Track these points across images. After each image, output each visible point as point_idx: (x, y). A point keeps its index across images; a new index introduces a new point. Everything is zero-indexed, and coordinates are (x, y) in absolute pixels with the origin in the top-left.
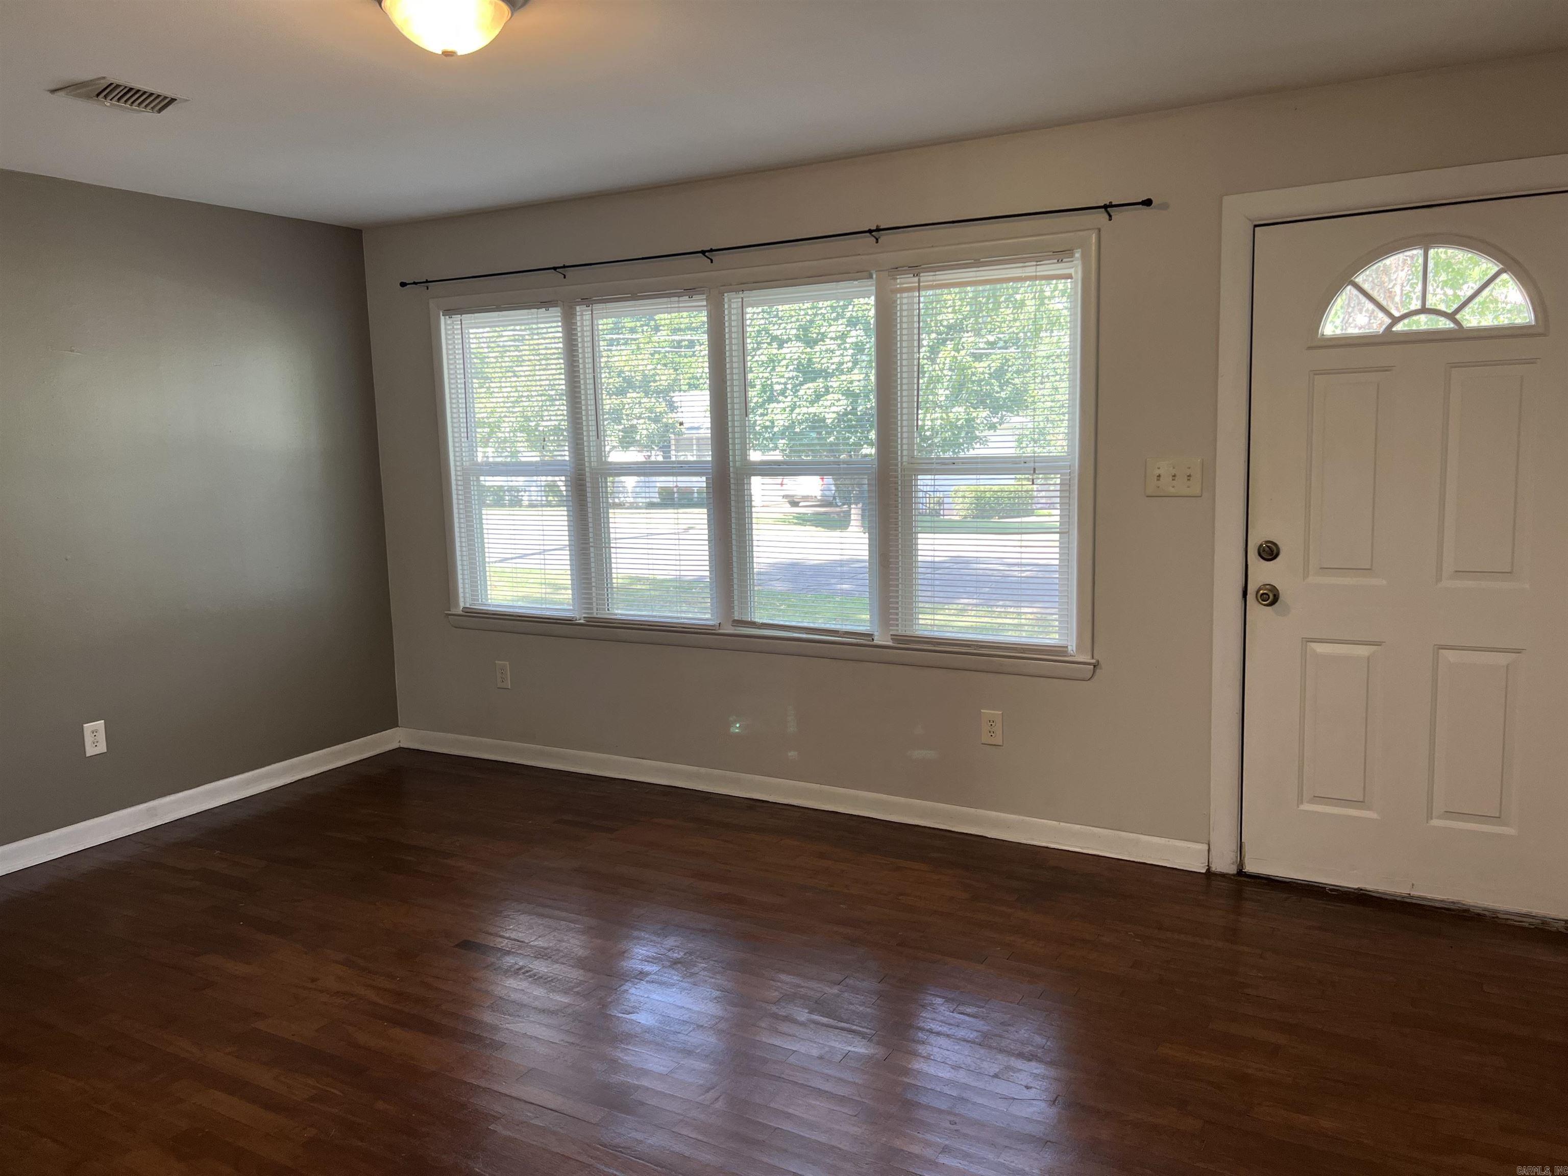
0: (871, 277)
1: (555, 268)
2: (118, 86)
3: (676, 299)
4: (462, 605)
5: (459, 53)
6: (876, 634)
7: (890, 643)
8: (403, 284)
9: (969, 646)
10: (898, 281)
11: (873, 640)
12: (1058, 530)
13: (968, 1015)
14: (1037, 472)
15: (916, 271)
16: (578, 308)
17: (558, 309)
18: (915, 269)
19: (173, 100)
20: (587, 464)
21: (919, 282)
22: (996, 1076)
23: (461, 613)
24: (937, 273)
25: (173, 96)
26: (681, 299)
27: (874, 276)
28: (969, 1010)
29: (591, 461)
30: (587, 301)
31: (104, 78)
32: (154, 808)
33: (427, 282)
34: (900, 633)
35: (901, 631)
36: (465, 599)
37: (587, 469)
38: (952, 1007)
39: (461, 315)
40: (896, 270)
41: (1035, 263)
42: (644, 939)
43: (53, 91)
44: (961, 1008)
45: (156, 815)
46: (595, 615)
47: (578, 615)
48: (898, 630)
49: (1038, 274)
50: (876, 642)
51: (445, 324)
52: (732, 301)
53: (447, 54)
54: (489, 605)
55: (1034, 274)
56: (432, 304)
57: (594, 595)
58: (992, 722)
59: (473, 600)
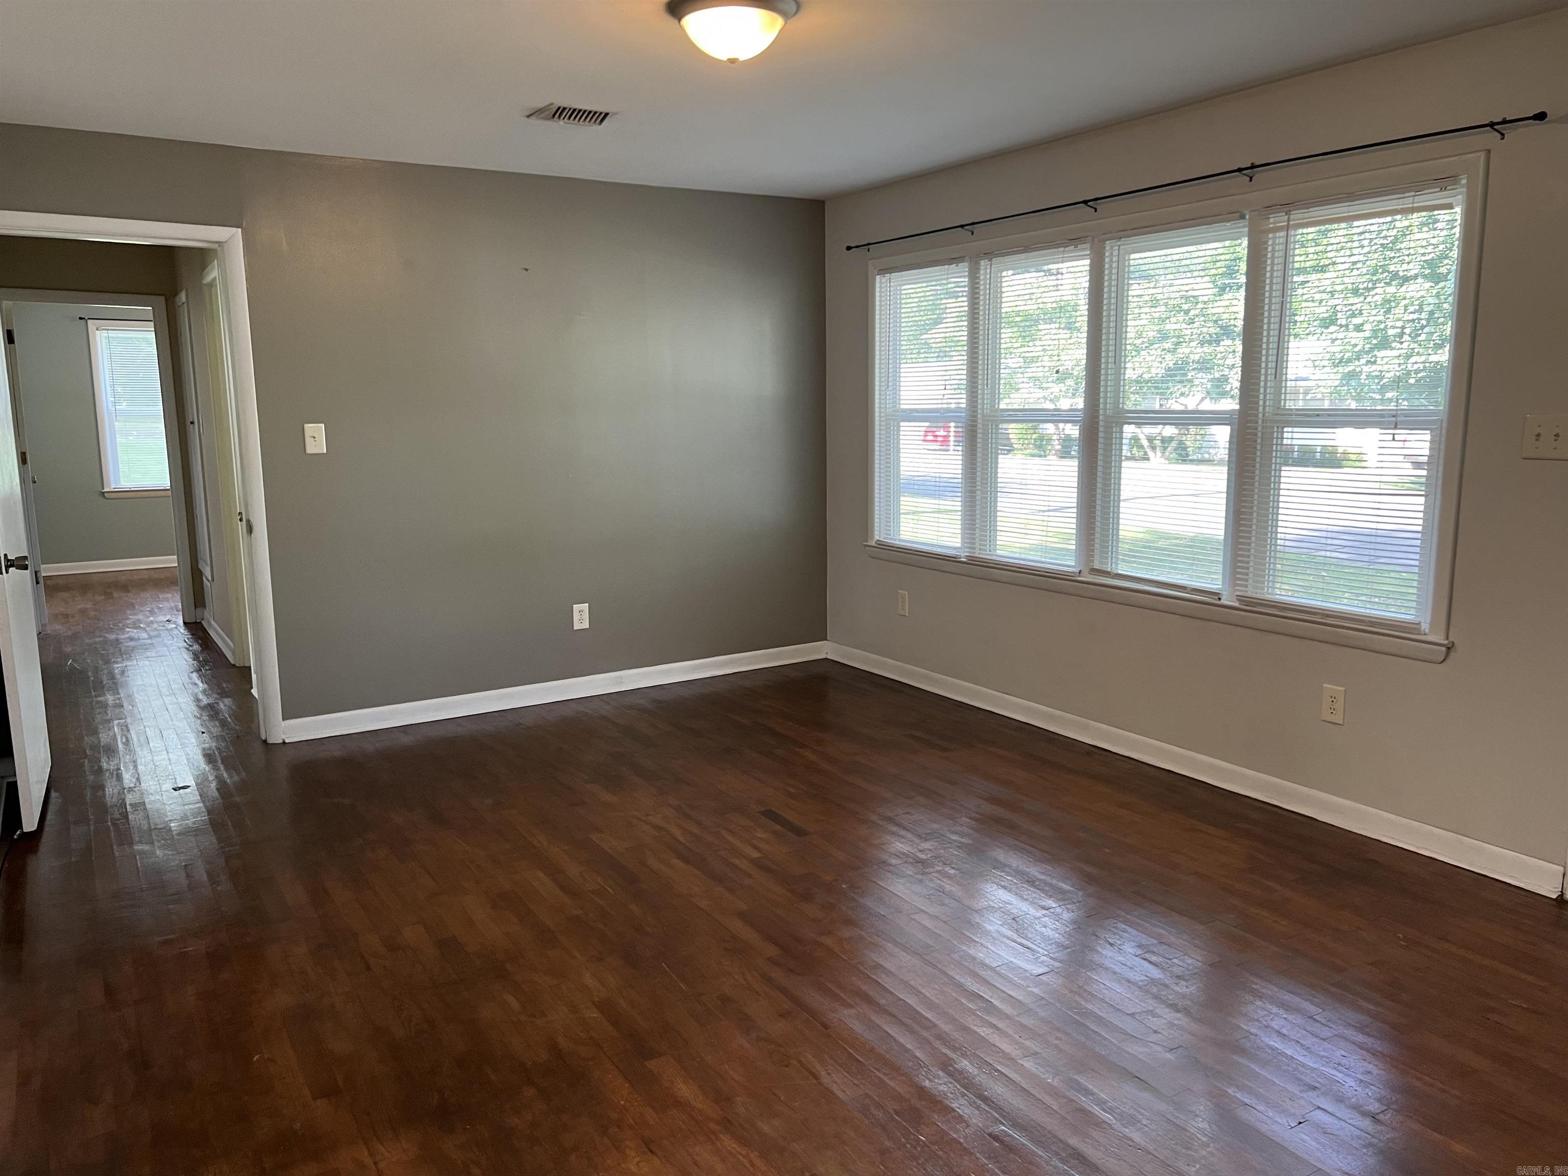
0: (1242, 217)
1: (962, 226)
2: (564, 109)
3: (1062, 249)
4: (877, 538)
5: (741, 59)
6: (1224, 593)
7: (1236, 604)
8: (849, 248)
9: (1315, 614)
10: (1272, 220)
11: (1220, 599)
12: (1423, 493)
13: (1150, 962)
14: (1398, 427)
15: (1287, 209)
16: (982, 262)
17: (966, 264)
18: (1287, 206)
19: (607, 114)
20: (979, 411)
21: (1289, 220)
22: (1132, 1015)
23: (874, 544)
24: (1311, 210)
25: (607, 111)
26: (1067, 249)
27: (1247, 217)
28: (1154, 958)
29: (983, 407)
30: (989, 255)
31: (552, 104)
32: (621, 677)
33: (869, 244)
34: (1249, 594)
35: (1251, 592)
36: (879, 534)
37: (979, 416)
38: (1139, 952)
39: (891, 273)
40: (1271, 208)
41: (1413, 194)
42: (903, 837)
43: (529, 116)
44: (1147, 956)
45: (622, 682)
46: (977, 555)
47: (963, 555)
48: (1247, 592)
49: (1415, 205)
50: (1224, 601)
51: (881, 283)
52: (1111, 249)
53: (732, 61)
54: (900, 540)
55: (1411, 206)
56: (870, 267)
57: (977, 535)
58: (1333, 699)
59: (887, 534)
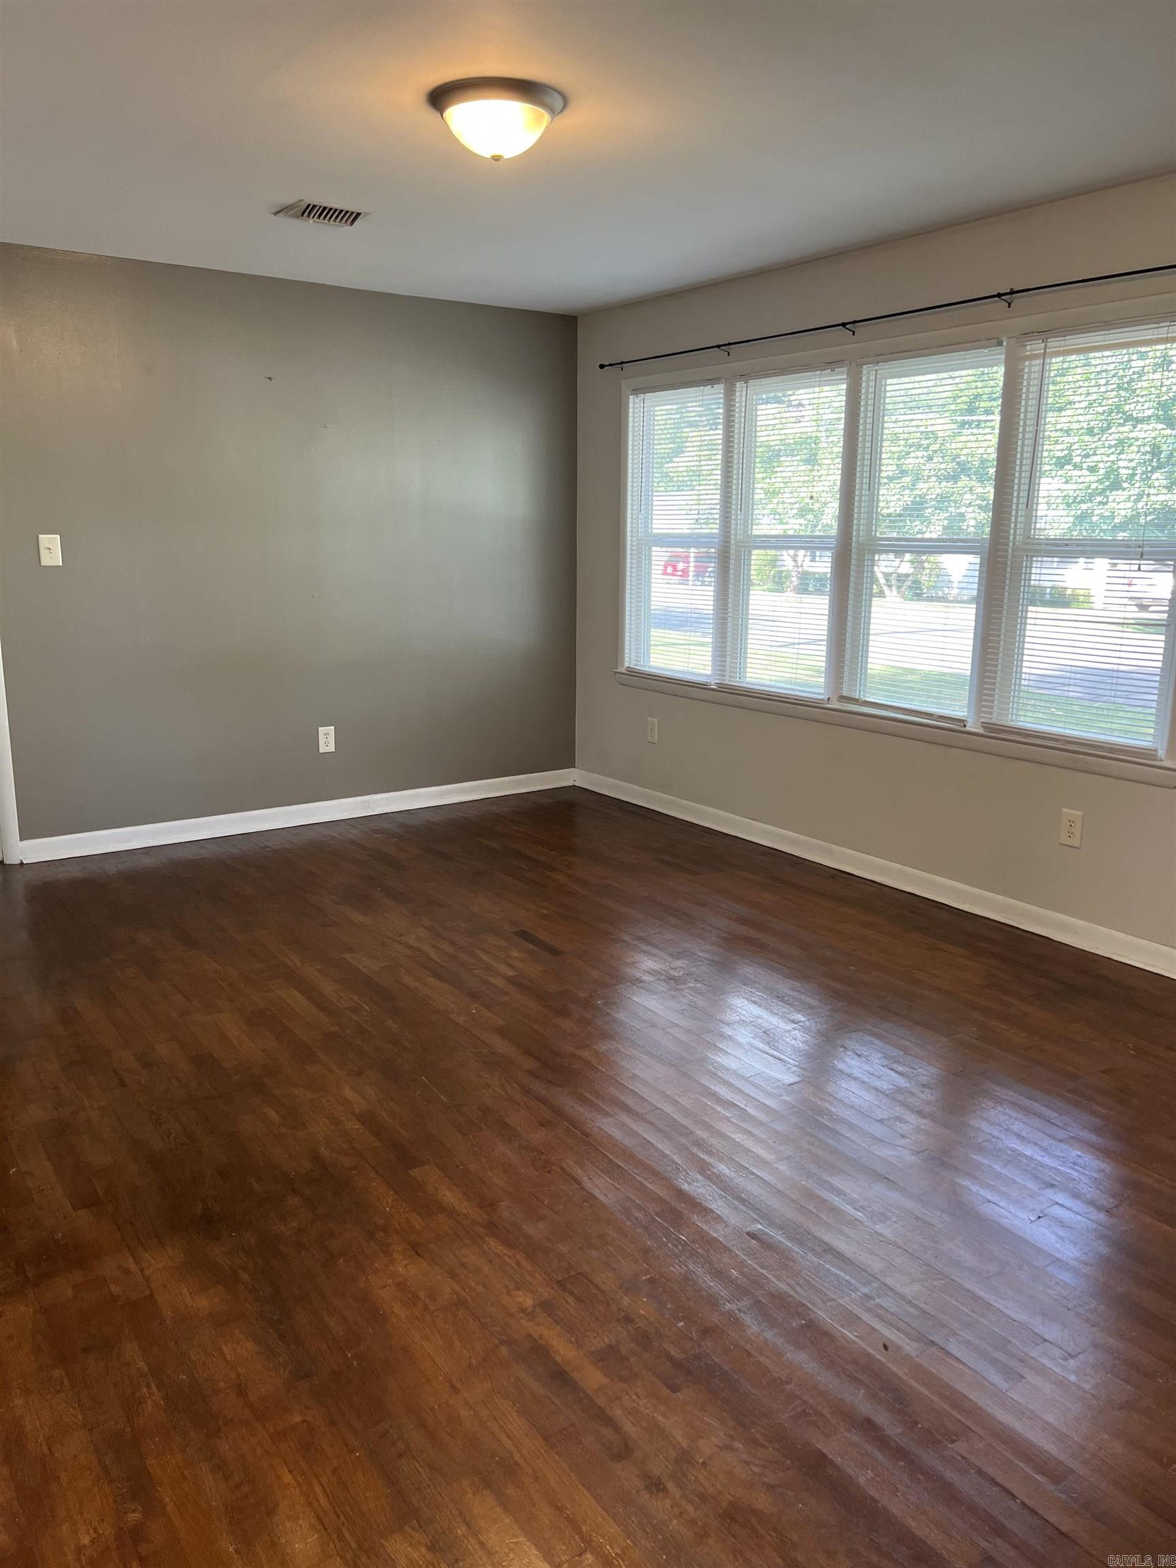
0: (1000, 344)
1: (718, 346)
2: (314, 206)
3: (819, 372)
4: (627, 664)
5: (506, 156)
6: (969, 720)
7: (981, 731)
8: (602, 366)
9: (1057, 740)
10: (1028, 348)
11: (965, 726)
12: (1165, 623)
13: (897, 1072)
14: (1144, 557)
15: (1044, 337)
16: (738, 384)
17: (722, 386)
18: (1044, 333)
19: (359, 214)
20: (732, 537)
21: (1046, 347)
22: (881, 1121)
23: (624, 671)
24: (1067, 338)
25: (359, 211)
26: (824, 372)
27: (1005, 344)
28: (900, 1069)
29: (737, 534)
30: (745, 377)
31: (302, 200)
32: (368, 802)
33: (622, 363)
34: (993, 721)
35: (995, 719)
36: (630, 660)
37: (732, 542)
38: (885, 1062)
39: (644, 393)
40: (1028, 335)
41: (1168, 324)
42: (655, 955)
43: (276, 213)
44: (894, 1066)
45: (369, 807)
46: (727, 682)
47: (713, 682)
48: (991, 718)
49: (1169, 335)
50: (968, 729)
51: (634, 402)
52: (868, 373)
53: (496, 158)
54: (650, 667)
55: (1165, 336)
56: (624, 386)
57: (728, 662)
58: (1071, 823)
59: (637, 661)
